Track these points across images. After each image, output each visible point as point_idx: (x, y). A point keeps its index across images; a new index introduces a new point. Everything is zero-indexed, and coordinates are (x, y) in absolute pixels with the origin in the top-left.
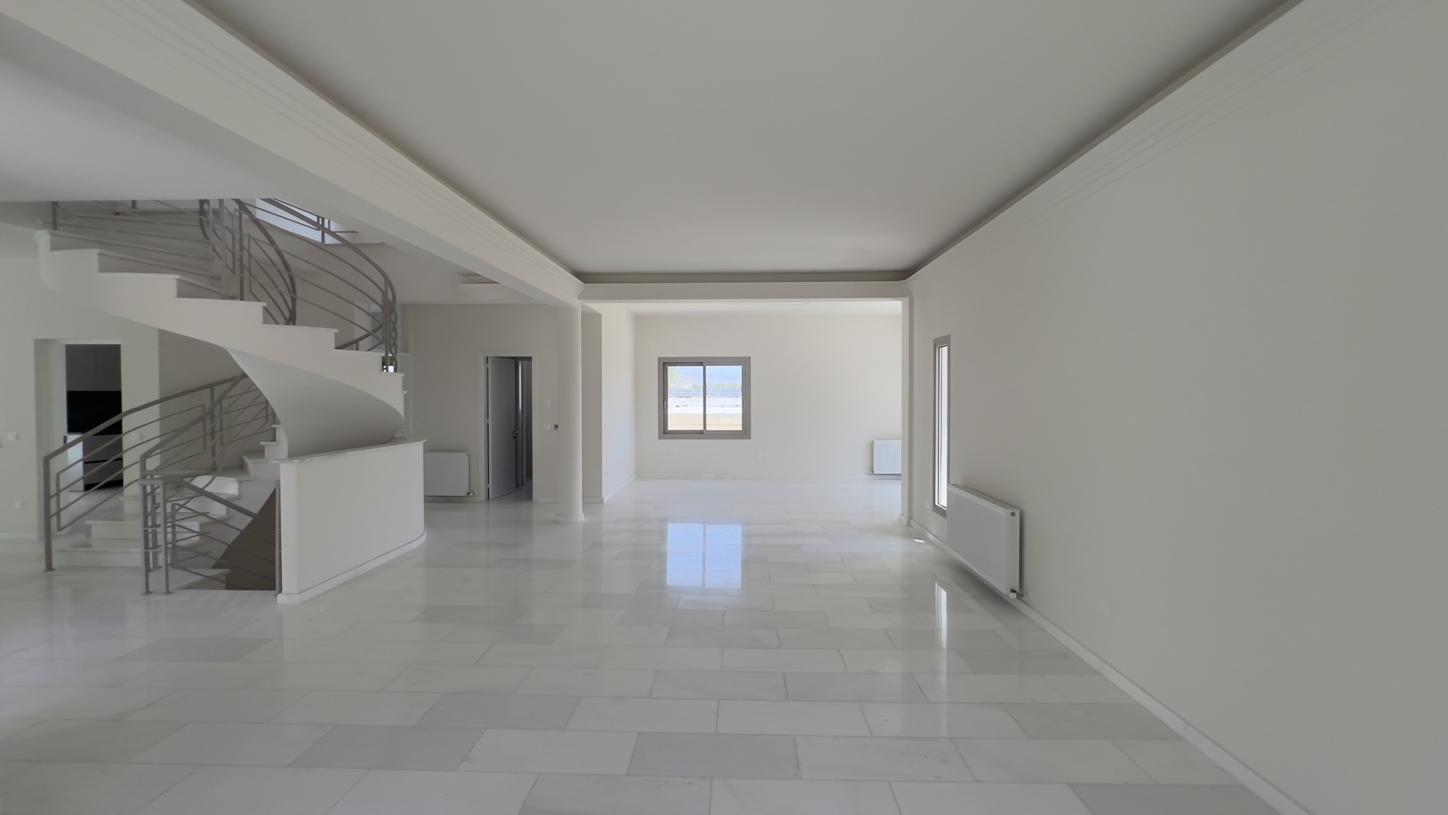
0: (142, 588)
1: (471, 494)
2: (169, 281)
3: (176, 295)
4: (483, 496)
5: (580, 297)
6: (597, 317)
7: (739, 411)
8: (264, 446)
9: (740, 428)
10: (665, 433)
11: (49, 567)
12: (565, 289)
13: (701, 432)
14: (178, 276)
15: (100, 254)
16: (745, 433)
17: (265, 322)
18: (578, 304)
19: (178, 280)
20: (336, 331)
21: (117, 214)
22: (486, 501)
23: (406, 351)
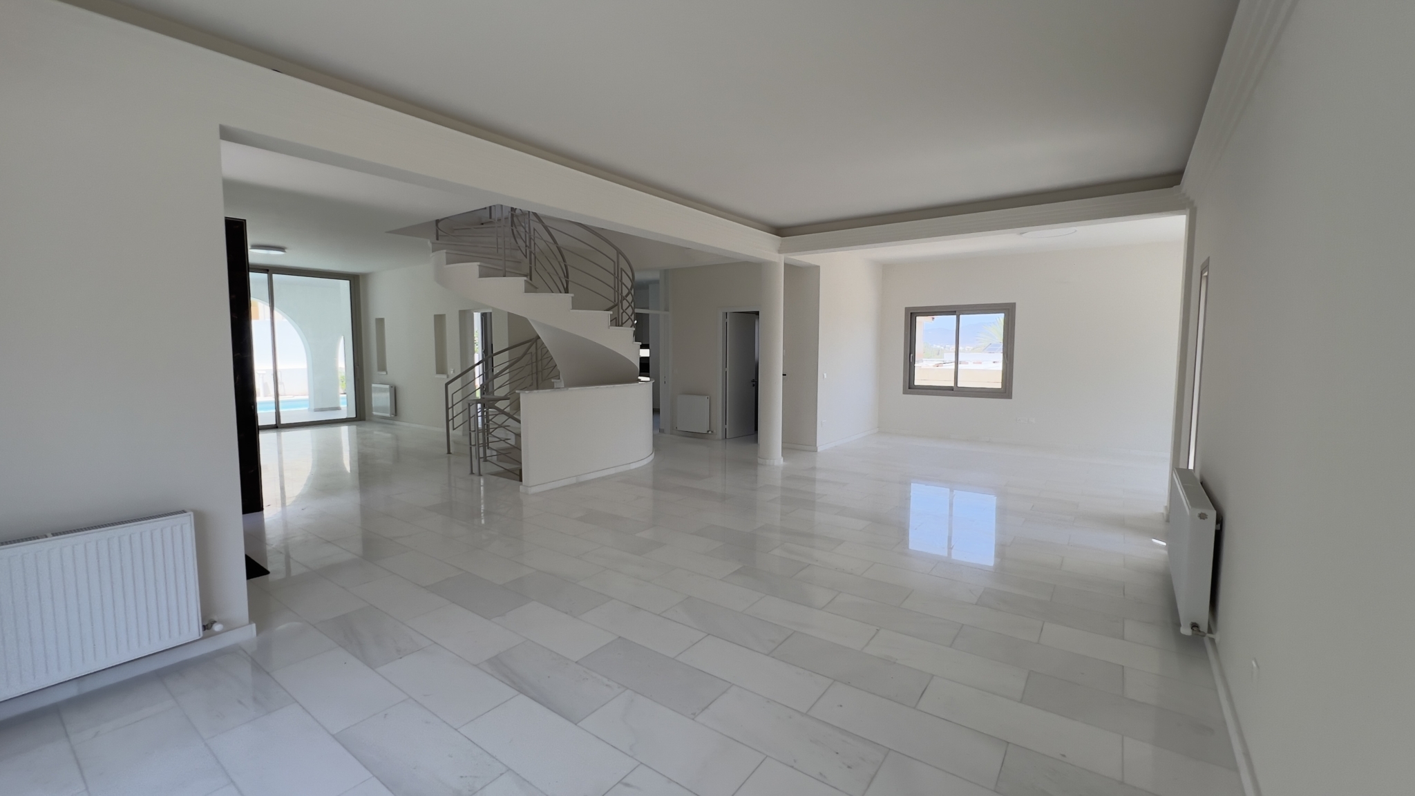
0: (469, 471)
1: (710, 432)
2: (474, 267)
3: (478, 276)
4: (720, 434)
5: (780, 252)
6: (812, 272)
7: (999, 367)
8: (553, 383)
9: (999, 386)
10: (910, 386)
11: (449, 452)
12: (762, 247)
13: (951, 389)
14: (479, 263)
15: (446, 253)
16: (1005, 391)
17: (526, 291)
18: (779, 259)
19: (479, 266)
20: (572, 295)
21: (482, 224)
22: (723, 439)
23: (667, 310)
